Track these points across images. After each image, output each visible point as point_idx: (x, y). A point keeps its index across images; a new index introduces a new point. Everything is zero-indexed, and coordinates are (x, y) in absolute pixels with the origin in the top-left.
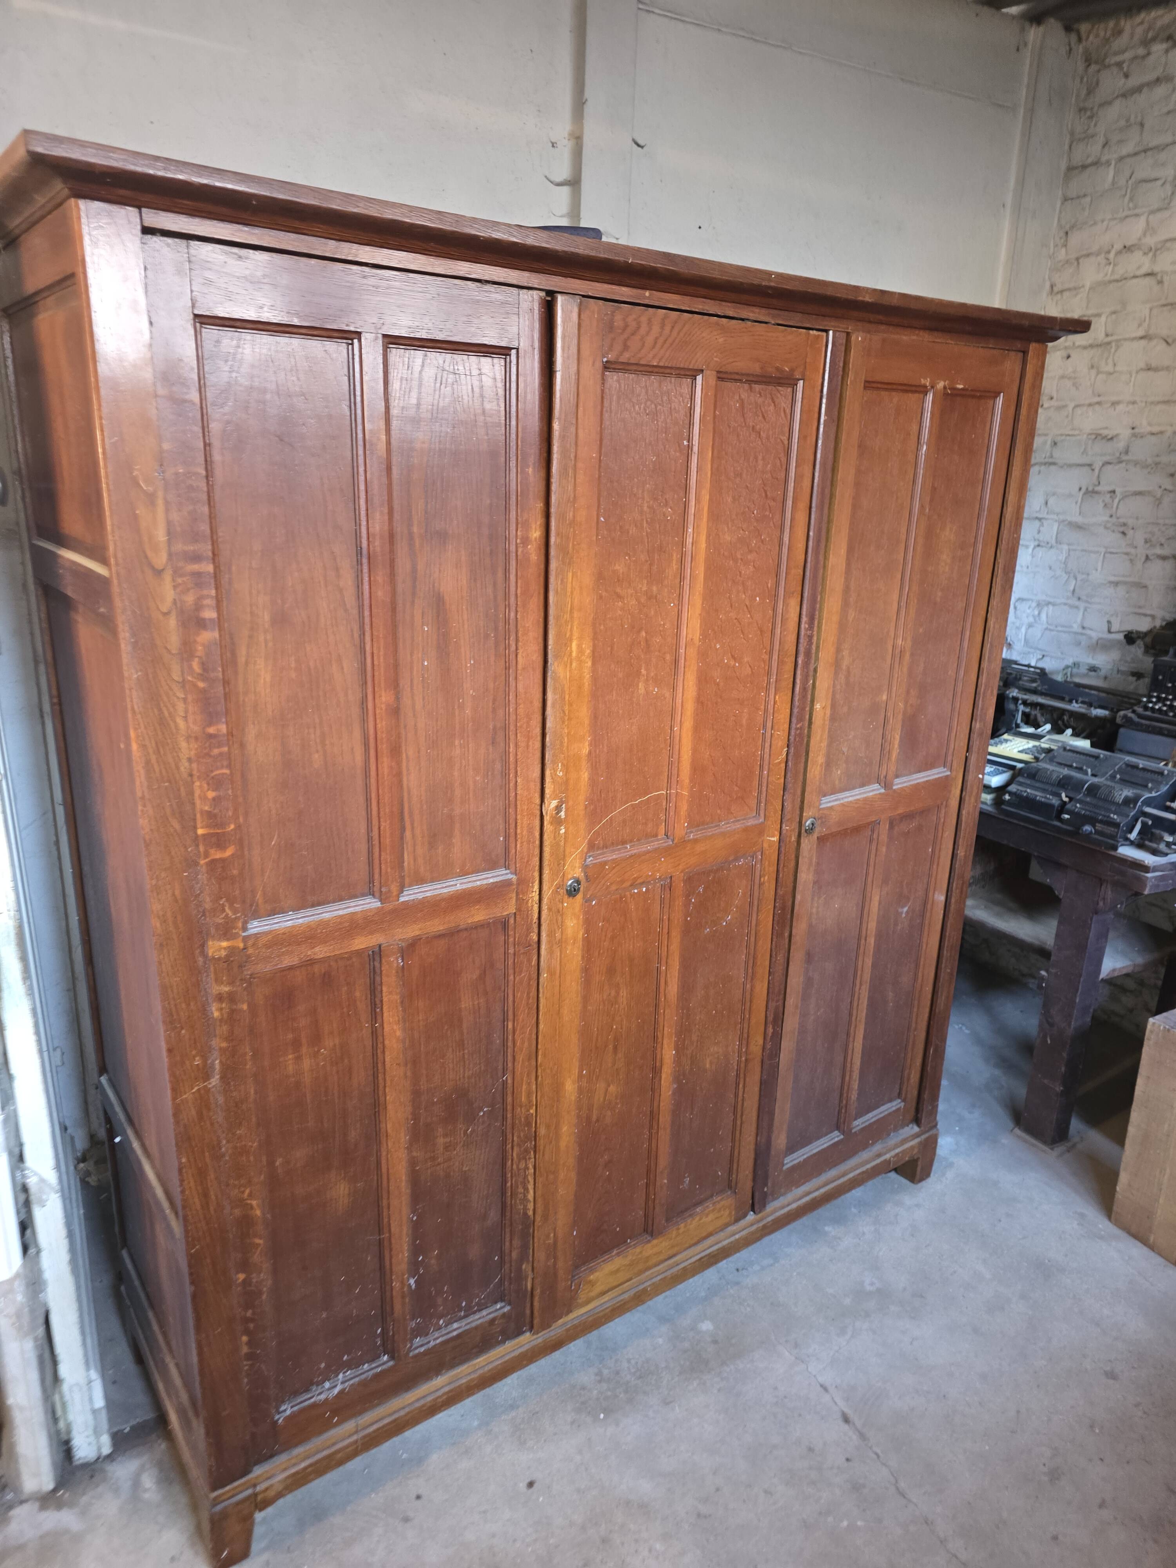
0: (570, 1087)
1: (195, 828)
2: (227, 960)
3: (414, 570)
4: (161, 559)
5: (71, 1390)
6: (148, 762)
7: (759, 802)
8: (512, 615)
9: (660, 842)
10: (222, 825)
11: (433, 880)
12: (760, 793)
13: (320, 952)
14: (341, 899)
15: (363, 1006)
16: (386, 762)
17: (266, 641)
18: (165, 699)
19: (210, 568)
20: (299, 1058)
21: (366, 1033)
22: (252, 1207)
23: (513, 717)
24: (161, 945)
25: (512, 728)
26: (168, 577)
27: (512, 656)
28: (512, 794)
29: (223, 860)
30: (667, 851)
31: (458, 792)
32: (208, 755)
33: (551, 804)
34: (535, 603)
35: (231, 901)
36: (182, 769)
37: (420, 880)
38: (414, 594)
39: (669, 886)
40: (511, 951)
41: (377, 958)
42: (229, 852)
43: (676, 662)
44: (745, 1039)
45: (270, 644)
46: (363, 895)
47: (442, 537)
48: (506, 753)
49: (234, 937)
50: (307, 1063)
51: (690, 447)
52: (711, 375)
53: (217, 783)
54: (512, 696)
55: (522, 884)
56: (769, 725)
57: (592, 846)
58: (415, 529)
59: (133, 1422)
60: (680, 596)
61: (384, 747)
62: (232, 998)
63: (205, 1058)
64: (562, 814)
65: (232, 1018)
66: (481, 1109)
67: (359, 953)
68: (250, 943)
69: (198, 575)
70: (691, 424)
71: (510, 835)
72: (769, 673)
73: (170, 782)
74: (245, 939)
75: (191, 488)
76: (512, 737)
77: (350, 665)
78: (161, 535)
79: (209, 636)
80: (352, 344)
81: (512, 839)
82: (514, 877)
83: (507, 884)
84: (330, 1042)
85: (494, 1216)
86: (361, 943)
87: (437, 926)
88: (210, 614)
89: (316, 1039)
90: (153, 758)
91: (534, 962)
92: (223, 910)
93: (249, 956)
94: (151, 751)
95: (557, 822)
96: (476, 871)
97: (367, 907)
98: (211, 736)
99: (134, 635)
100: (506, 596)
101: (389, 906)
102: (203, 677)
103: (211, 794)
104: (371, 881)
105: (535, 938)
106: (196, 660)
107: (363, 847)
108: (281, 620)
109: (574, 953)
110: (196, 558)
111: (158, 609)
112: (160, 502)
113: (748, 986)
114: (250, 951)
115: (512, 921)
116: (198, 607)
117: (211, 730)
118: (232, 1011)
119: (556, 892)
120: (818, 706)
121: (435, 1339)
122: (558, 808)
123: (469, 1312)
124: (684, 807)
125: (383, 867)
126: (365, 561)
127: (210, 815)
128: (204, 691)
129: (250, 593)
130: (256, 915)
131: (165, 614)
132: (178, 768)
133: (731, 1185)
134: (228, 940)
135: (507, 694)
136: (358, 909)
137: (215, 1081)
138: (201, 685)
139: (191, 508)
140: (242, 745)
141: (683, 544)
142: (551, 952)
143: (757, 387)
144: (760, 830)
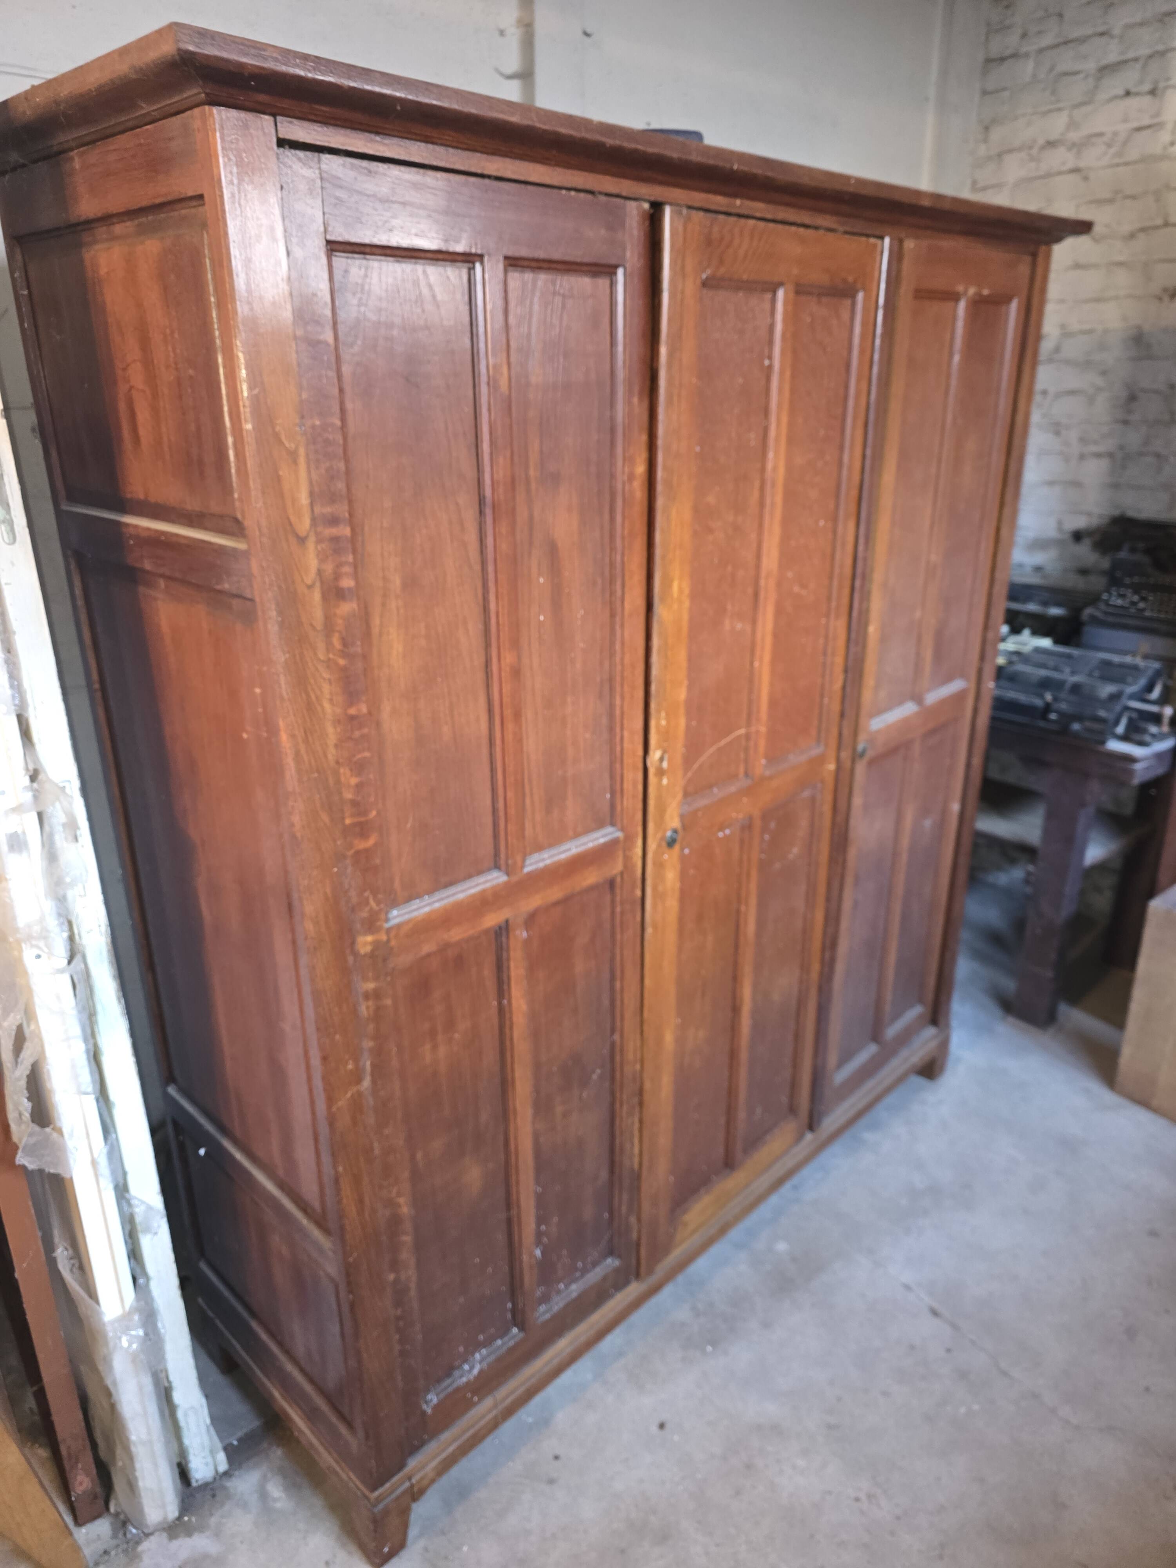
0: (669, 1038)
1: (343, 819)
2: (372, 955)
3: (531, 518)
4: (304, 525)
6: (297, 754)
7: (819, 732)
8: (619, 558)
9: (743, 783)
10: (365, 813)
11: (551, 846)
12: (820, 721)
13: (456, 934)
14: (469, 876)
15: (490, 984)
16: (510, 726)
17: (398, 609)
18: (312, 681)
19: (347, 531)
20: (435, 1048)
21: (494, 1011)
22: (399, 1206)
23: (619, 668)
24: (315, 948)
25: (618, 679)
26: (311, 544)
27: (618, 603)
28: (618, 749)
29: (366, 850)
30: (749, 791)
31: (570, 751)
32: (350, 738)
33: (655, 755)
34: (640, 544)
35: (375, 893)
36: (330, 757)
37: (539, 848)
38: (531, 544)
39: (748, 826)
40: (618, 909)
41: (504, 933)
42: (371, 842)
43: (756, 595)
44: (805, 968)
45: (402, 611)
46: (489, 870)
47: (555, 479)
48: (612, 706)
49: (378, 930)
50: (442, 1051)
51: (770, 367)
52: (791, 287)
53: (359, 767)
54: (618, 647)
55: (629, 839)
56: (829, 651)
57: (686, 794)
58: (532, 472)
60: (761, 526)
61: (508, 712)
62: (377, 995)
63: (356, 1060)
64: (665, 765)
65: (377, 1015)
66: (593, 1072)
67: (486, 932)
68: (392, 934)
69: (335, 539)
70: (771, 342)
71: (616, 790)
72: (829, 599)
73: (318, 771)
74: (388, 931)
75: (327, 442)
76: (618, 689)
77: (474, 627)
78: (304, 499)
79: (347, 608)
80: (474, 268)
81: (618, 795)
82: (619, 834)
83: (615, 842)
84: (463, 1025)
85: (604, 1174)
86: (492, 920)
87: (555, 893)
88: (347, 583)
89: (450, 1025)
90: (302, 748)
91: (639, 918)
92: (368, 903)
93: (392, 949)
94: (300, 740)
95: (661, 772)
96: (587, 831)
97: (495, 882)
98: (352, 718)
99: (280, 613)
100: (612, 537)
101: (515, 878)
102: (344, 654)
103: (354, 781)
104: (497, 854)
105: (638, 893)
106: (337, 635)
107: (488, 820)
108: (411, 583)
109: (672, 903)
110: (334, 521)
111: (303, 581)
112: (302, 460)
113: (809, 915)
114: (393, 943)
115: (619, 879)
116: (337, 576)
117: (352, 711)
118: (378, 1009)
119: (659, 846)
120: (871, 628)
121: (558, 1304)
122: (661, 759)
123: (585, 1271)
124: (762, 744)
125: (509, 838)
126: (488, 511)
127: (355, 803)
128: (344, 669)
129: (382, 555)
130: (395, 903)
131: (310, 587)
132: (325, 756)
133: (792, 1110)
134: (372, 933)
135: (612, 643)
136: (488, 885)
137: (366, 1083)
138: (342, 662)
139: (328, 464)
140: (378, 724)
141: (763, 470)
142: (655, 906)
143: (824, 300)
144: (821, 760)
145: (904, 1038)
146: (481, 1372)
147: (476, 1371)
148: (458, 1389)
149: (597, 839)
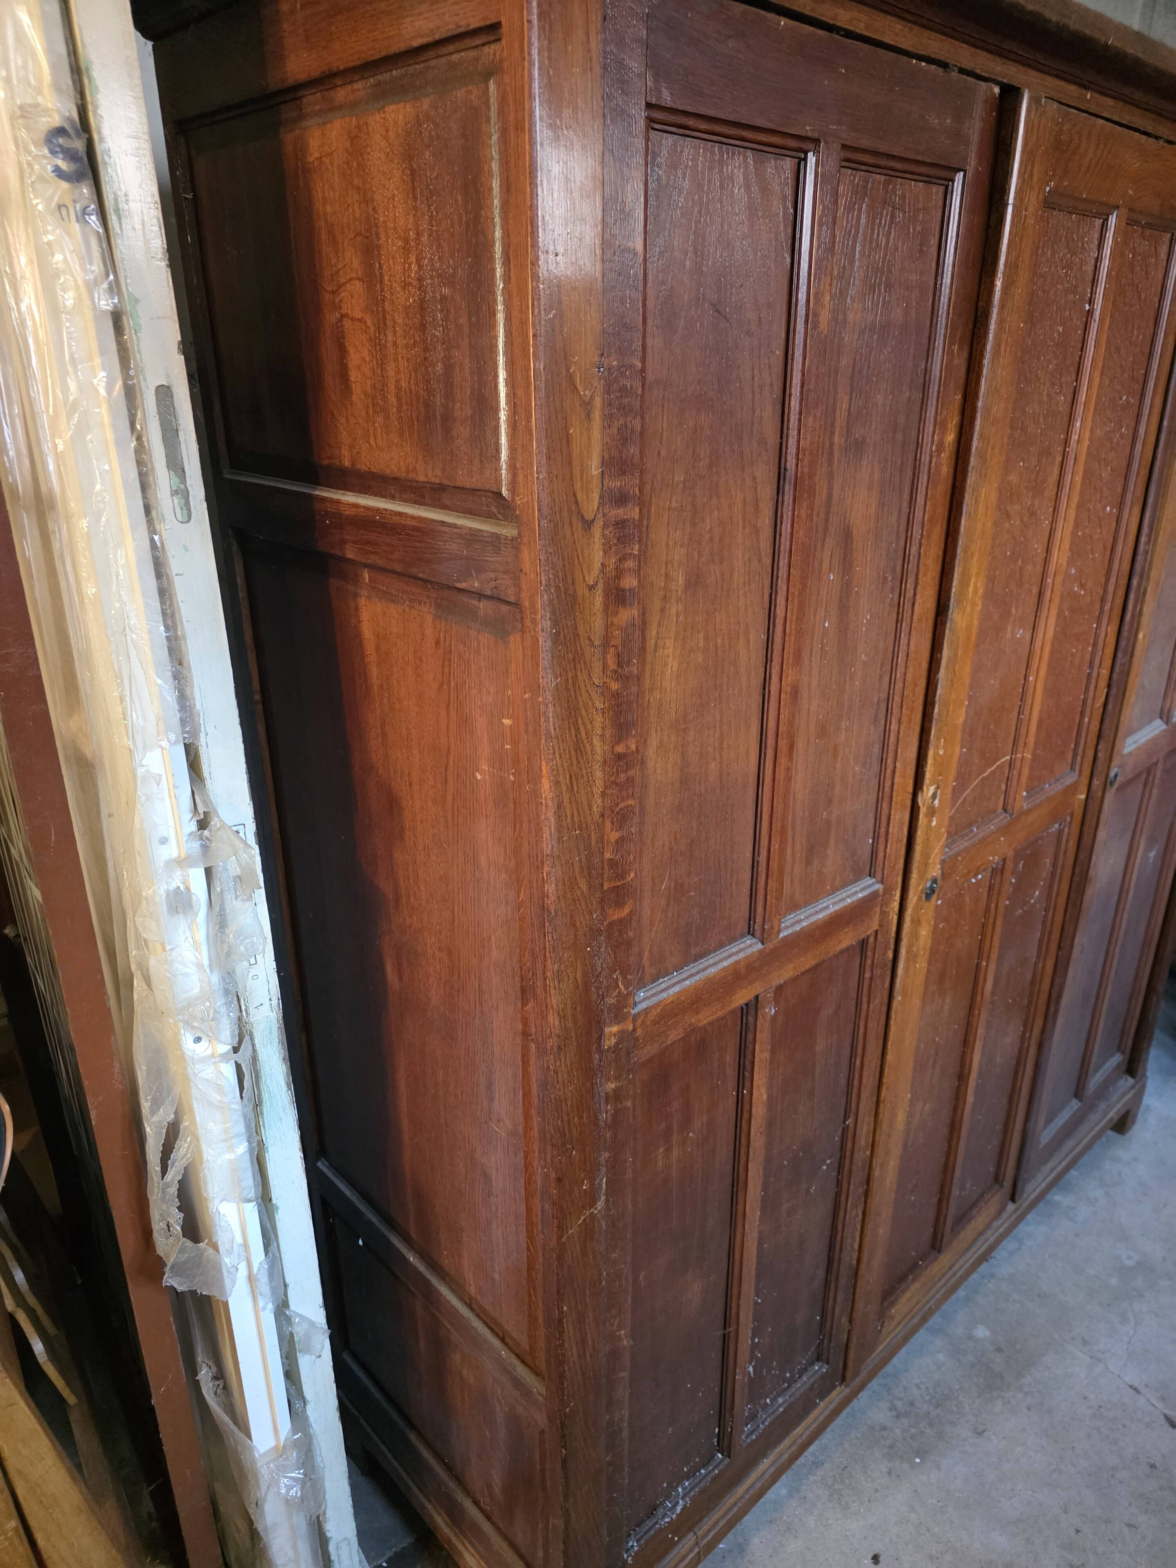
0: (901, 1117)
1: (602, 885)
2: (616, 1049)
3: (830, 496)
4: (591, 504)
5: (337, 1548)
6: (560, 806)
7: (1075, 757)
8: (914, 549)
9: (1002, 819)
10: (622, 875)
11: (807, 904)
12: (1078, 743)
13: (705, 1017)
14: (721, 945)
15: (731, 1072)
16: (783, 760)
17: (677, 614)
18: (584, 713)
19: (635, 514)
20: (668, 1150)
21: (731, 1102)
22: (620, 1339)
23: (899, 685)
24: (559, 1048)
25: (897, 699)
26: (597, 531)
27: (908, 606)
28: (888, 784)
29: (621, 921)
30: (1005, 830)
31: (838, 789)
32: (614, 783)
33: (929, 790)
34: (938, 532)
35: (624, 974)
36: (595, 809)
37: (795, 907)
38: (826, 531)
39: (1000, 869)
40: (867, 975)
41: (752, 1011)
42: (626, 910)
43: (1040, 594)
44: (1027, 1024)
45: (681, 618)
46: (742, 936)
47: (857, 447)
48: (886, 732)
49: (624, 1017)
50: (675, 1153)
51: (1090, 313)
52: (1124, 211)
53: (622, 818)
54: (901, 660)
55: (888, 891)
56: (1097, 662)
57: (950, 835)
58: (836, 439)
59: (389, 1554)
60: (1055, 510)
61: (783, 744)
62: (617, 1096)
63: (592, 1179)
64: (936, 802)
65: (615, 1122)
66: (823, 1162)
67: (733, 1012)
68: (639, 1022)
69: (621, 524)
70: (1094, 281)
71: (880, 832)
72: (1103, 600)
73: (581, 829)
74: (636, 1017)
75: (623, 390)
76: (896, 711)
77: (757, 637)
78: (595, 468)
79: (626, 615)
80: (805, 159)
81: (882, 841)
82: (879, 886)
83: (874, 895)
84: (698, 1123)
85: (821, 1274)
86: (742, 997)
87: (808, 961)
88: (629, 582)
89: (686, 1123)
90: (566, 797)
91: (887, 985)
92: (617, 986)
93: (637, 1039)
94: (564, 788)
95: (932, 812)
96: (844, 885)
97: (749, 951)
98: (619, 757)
99: (555, 623)
100: (909, 523)
101: (770, 946)
102: (618, 676)
103: (614, 836)
104: (751, 917)
105: (890, 955)
106: (612, 650)
107: (746, 876)
108: (695, 582)
109: (921, 965)
110: (621, 499)
111: (584, 581)
112: (597, 415)
113: (1040, 965)
114: (639, 1032)
115: (872, 940)
116: (619, 573)
117: (620, 749)
118: (617, 1112)
119: (920, 898)
120: (1141, 636)
121: (765, 1421)
122: (934, 796)
123: (792, 1381)
124: (1026, 772)
125: (769, 897)
126: (788, 488)
127: (613, 864)
128: (616, 695)
129: (667, 546)
130: (642, 984)
131: (592, 588)
132: (590, 808)
133: (999, 1180)
134: (618, 1023)
135: (895, 655)
136: (741, 955)
137: (600, 1205)
138: (614, 686)
139: (622, 421)
140: (643, 762)
141: (1066, 441)
142: (907, 970)
143: (1148, 232)
145: (1102, 1092)
146: (684, 1508)
147: (679, 1509)
148: (661, 1530)
149: (856, 893)
